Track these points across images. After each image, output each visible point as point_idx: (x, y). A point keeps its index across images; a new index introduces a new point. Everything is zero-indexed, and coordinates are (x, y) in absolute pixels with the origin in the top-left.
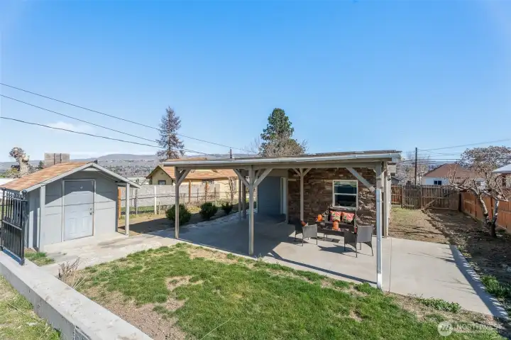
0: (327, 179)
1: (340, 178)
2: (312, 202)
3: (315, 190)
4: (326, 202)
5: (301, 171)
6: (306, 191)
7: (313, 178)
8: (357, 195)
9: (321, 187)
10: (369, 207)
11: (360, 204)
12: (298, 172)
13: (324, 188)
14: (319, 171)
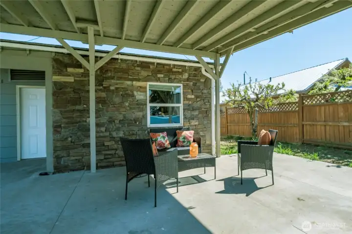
0: (138, 80)
1: (158, 80)
3: (117, 100)
5: (92, 59)
6: (99, 101)
7: (113, 78)
8: (182, 105)
9: (127, 94)
11: (185, 118)
12: (83, 62)
13: (133, 96)
14: (124, 66)
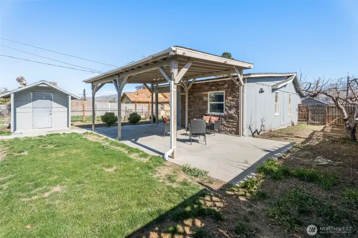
0: (205, 91)
2: (195, 110)
3: (197, 101)
4: (203, 110)
5: (186, 86)
6: (191, 102)
8: (224, 103)
10: (232, 112)
11: (226, 110)
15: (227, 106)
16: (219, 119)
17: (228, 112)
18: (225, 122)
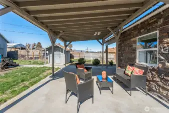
8: (157, 49)
15: (162, 54)
16: (145, 73)
17: (164, 64)
18: (158, 80)
